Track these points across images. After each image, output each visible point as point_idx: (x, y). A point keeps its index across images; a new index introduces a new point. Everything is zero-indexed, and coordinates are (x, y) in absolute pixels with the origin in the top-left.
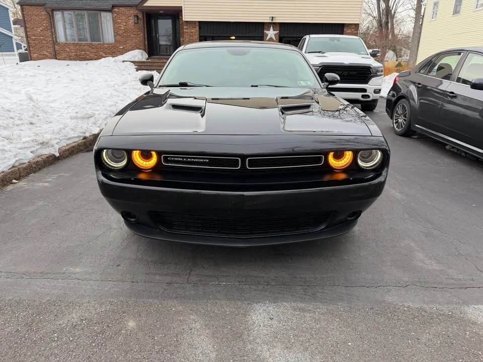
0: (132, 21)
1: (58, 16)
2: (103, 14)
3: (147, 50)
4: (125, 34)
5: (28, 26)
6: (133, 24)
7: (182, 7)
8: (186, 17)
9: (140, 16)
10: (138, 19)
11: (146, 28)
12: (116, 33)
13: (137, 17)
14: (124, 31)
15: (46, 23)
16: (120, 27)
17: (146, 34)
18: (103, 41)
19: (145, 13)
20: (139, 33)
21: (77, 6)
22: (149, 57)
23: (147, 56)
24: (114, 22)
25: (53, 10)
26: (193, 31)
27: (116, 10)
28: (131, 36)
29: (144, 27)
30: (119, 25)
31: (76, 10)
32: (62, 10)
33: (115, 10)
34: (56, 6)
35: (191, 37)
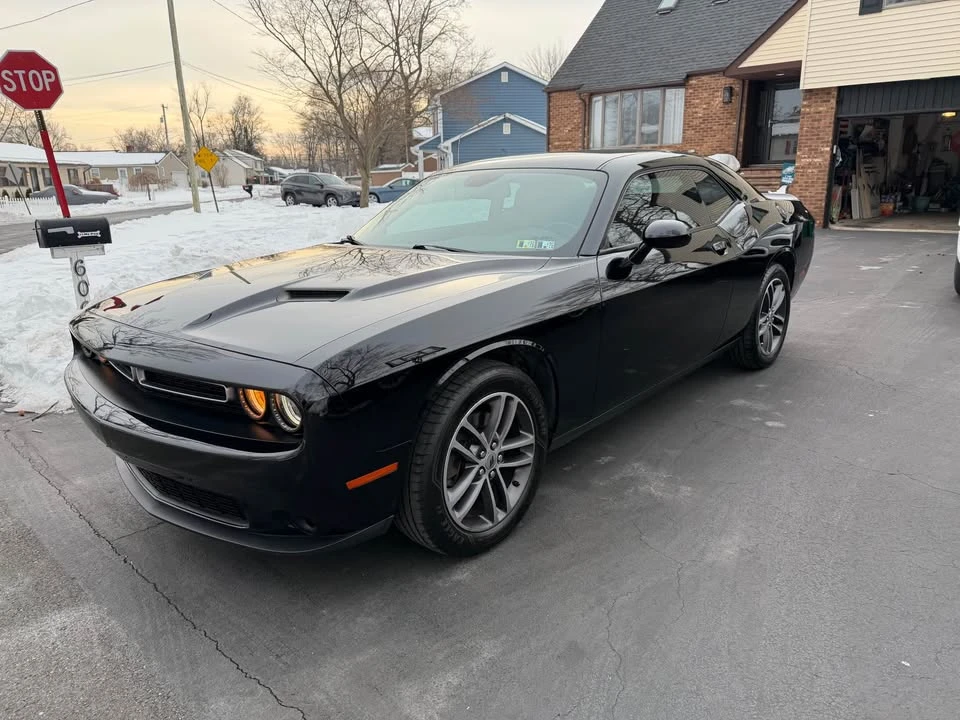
0: (718, 101)
1: (598, 103)
2: (670, 93)
3: (740, 154)
4: (703, 126)
5: (552, 125)
6: (721, 105)
7: (800, 62)
8: (807, 81)
9: (737, 88)
10: (731, 95)
11: (744, 110)
12: (687, 126)
13: (731, 88)
14: (701, 120)
15: (577, 119)
16: (696, 113)
17: (743, 122)
18: (662, 142)
19: (747, 82)
20: (730, 121)
21: (629, 83)
22: (742, 166)
23: (738, 166)
24: (688, 104)
25: (592, 95)
26: (821, 109)
27: (693, 82)
28: (715, 128)
29: (742, 107)
30: (694, 110)
31: (625, 90)
32: (604, 92)
33: (691, 82)
34: (596, 87)
35: (816, 123)
